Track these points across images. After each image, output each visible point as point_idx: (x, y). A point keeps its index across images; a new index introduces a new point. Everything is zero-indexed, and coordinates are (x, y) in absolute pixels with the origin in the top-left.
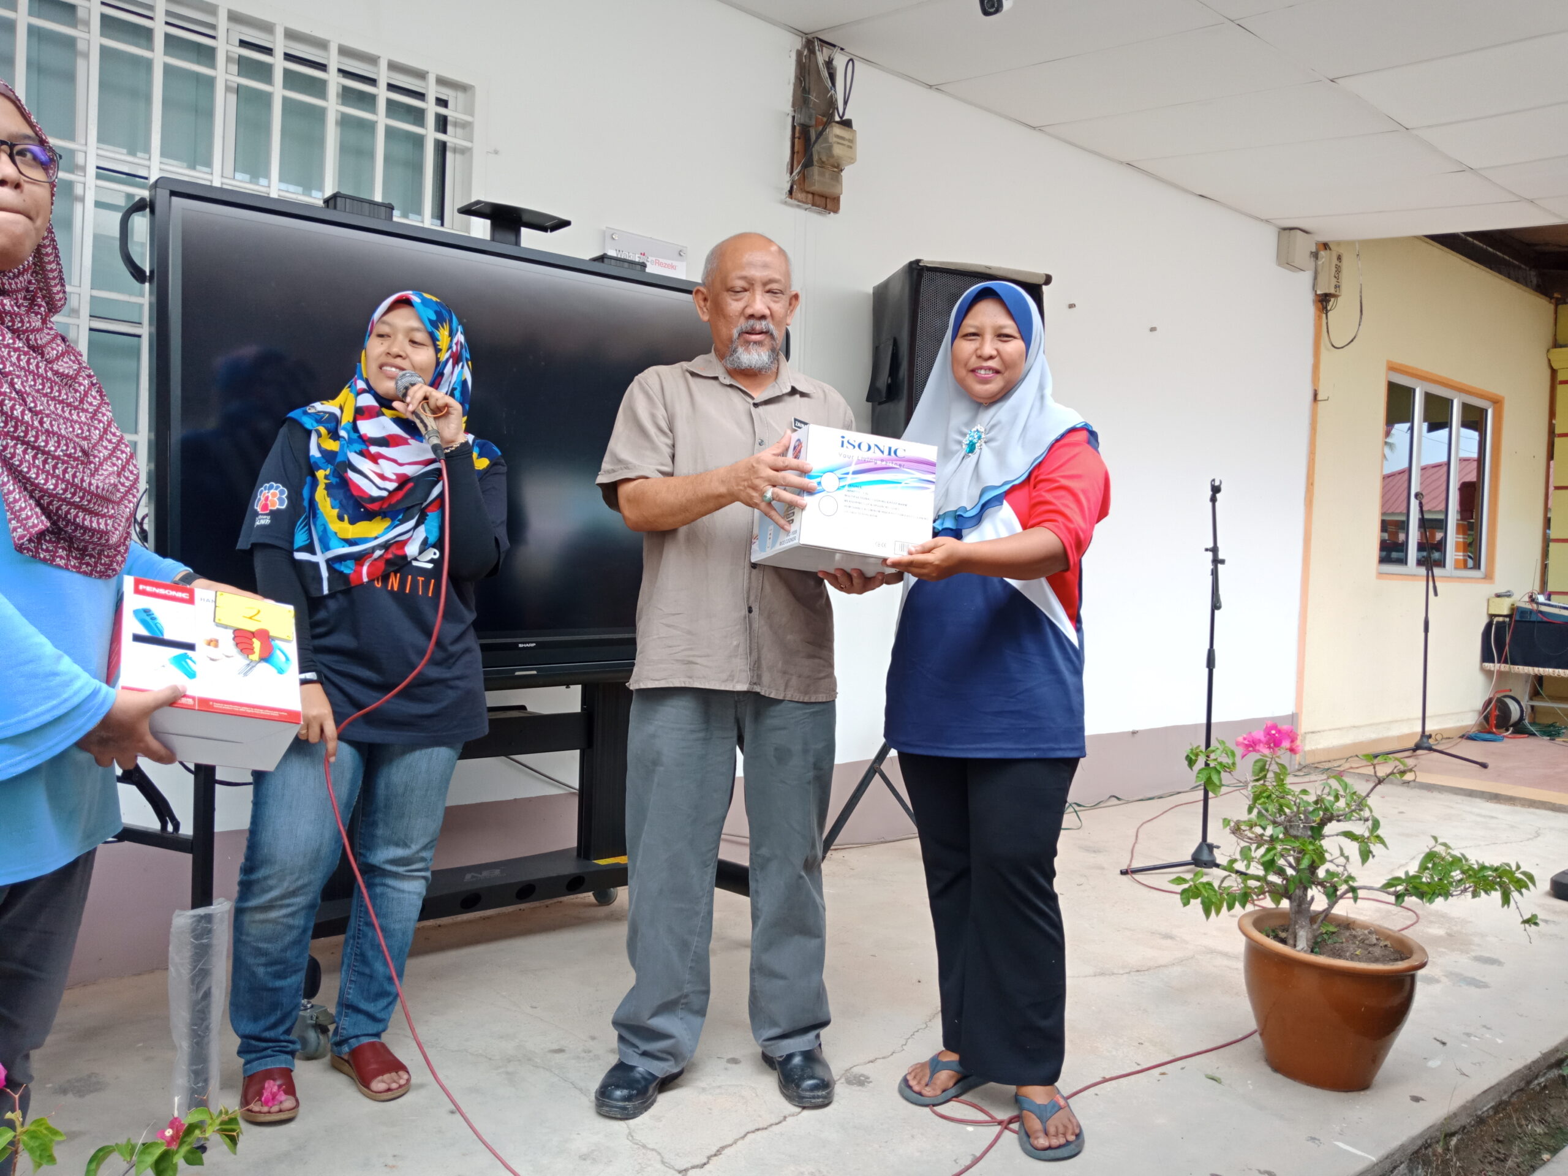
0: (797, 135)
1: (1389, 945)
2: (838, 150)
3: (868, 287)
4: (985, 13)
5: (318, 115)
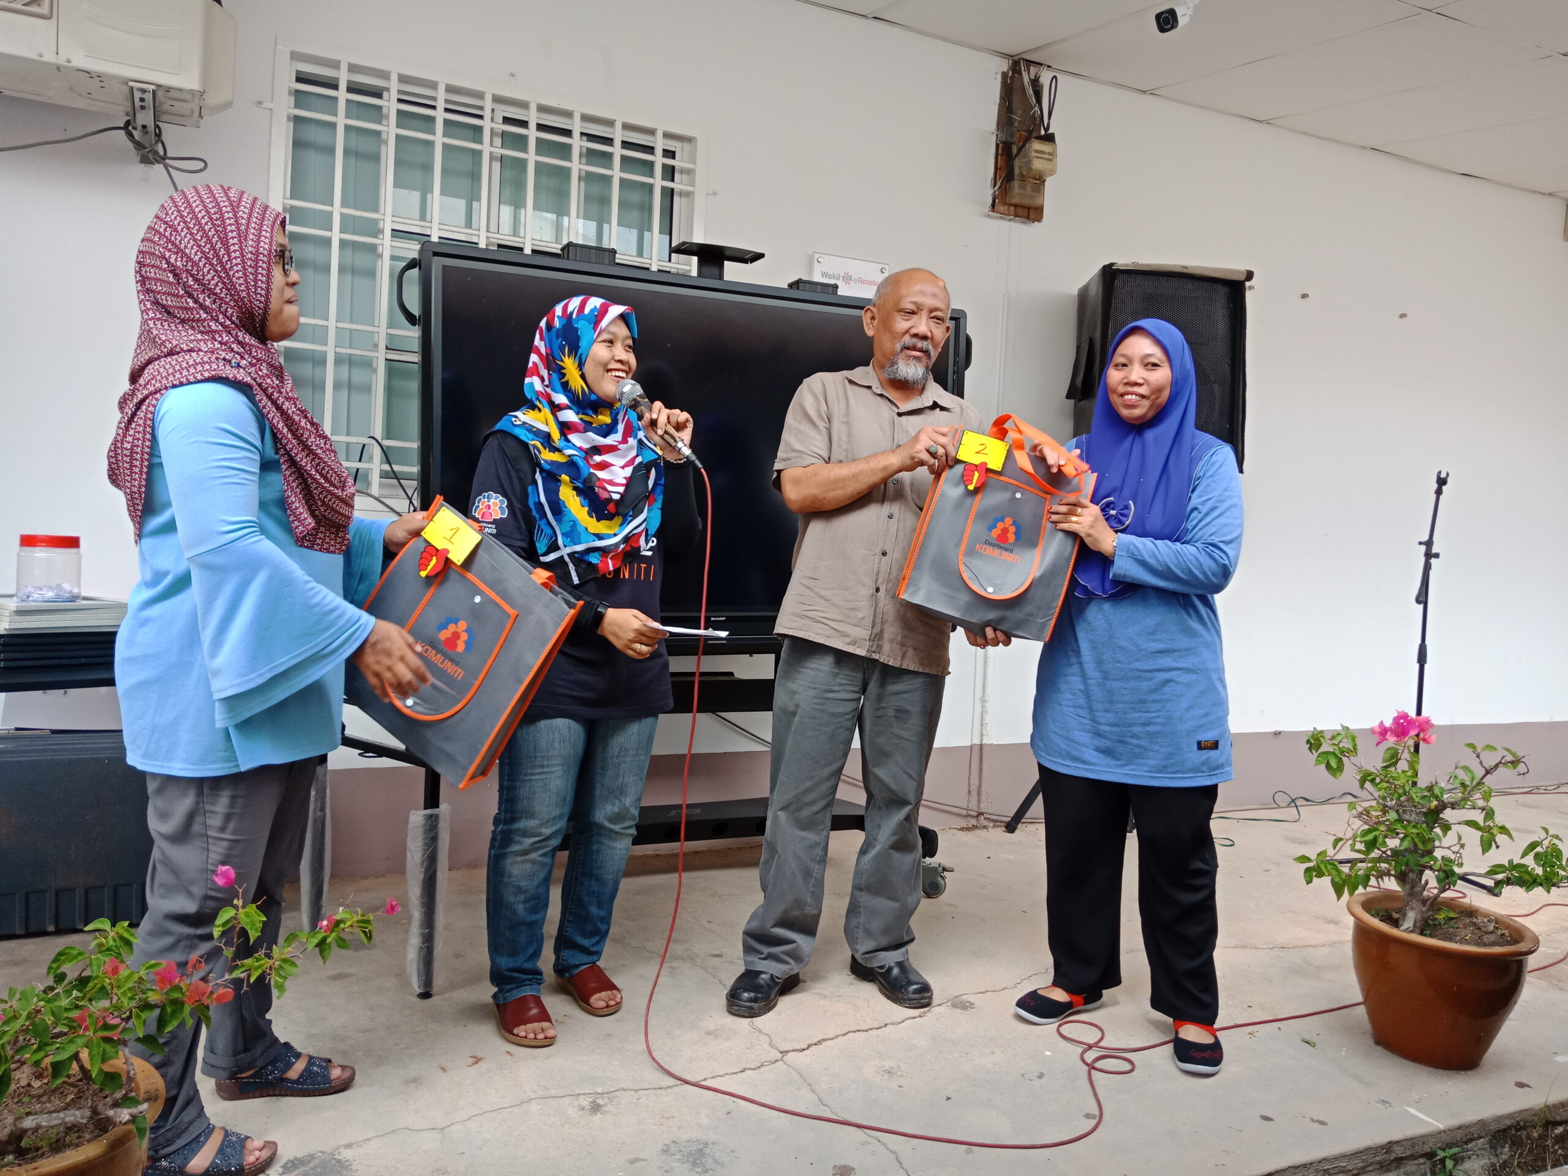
0: (1000, 152)
1: (1507, 933)
2: (1038, 164)
3: (1075, 291)
4: (1162, 30)
5: (565, 173)
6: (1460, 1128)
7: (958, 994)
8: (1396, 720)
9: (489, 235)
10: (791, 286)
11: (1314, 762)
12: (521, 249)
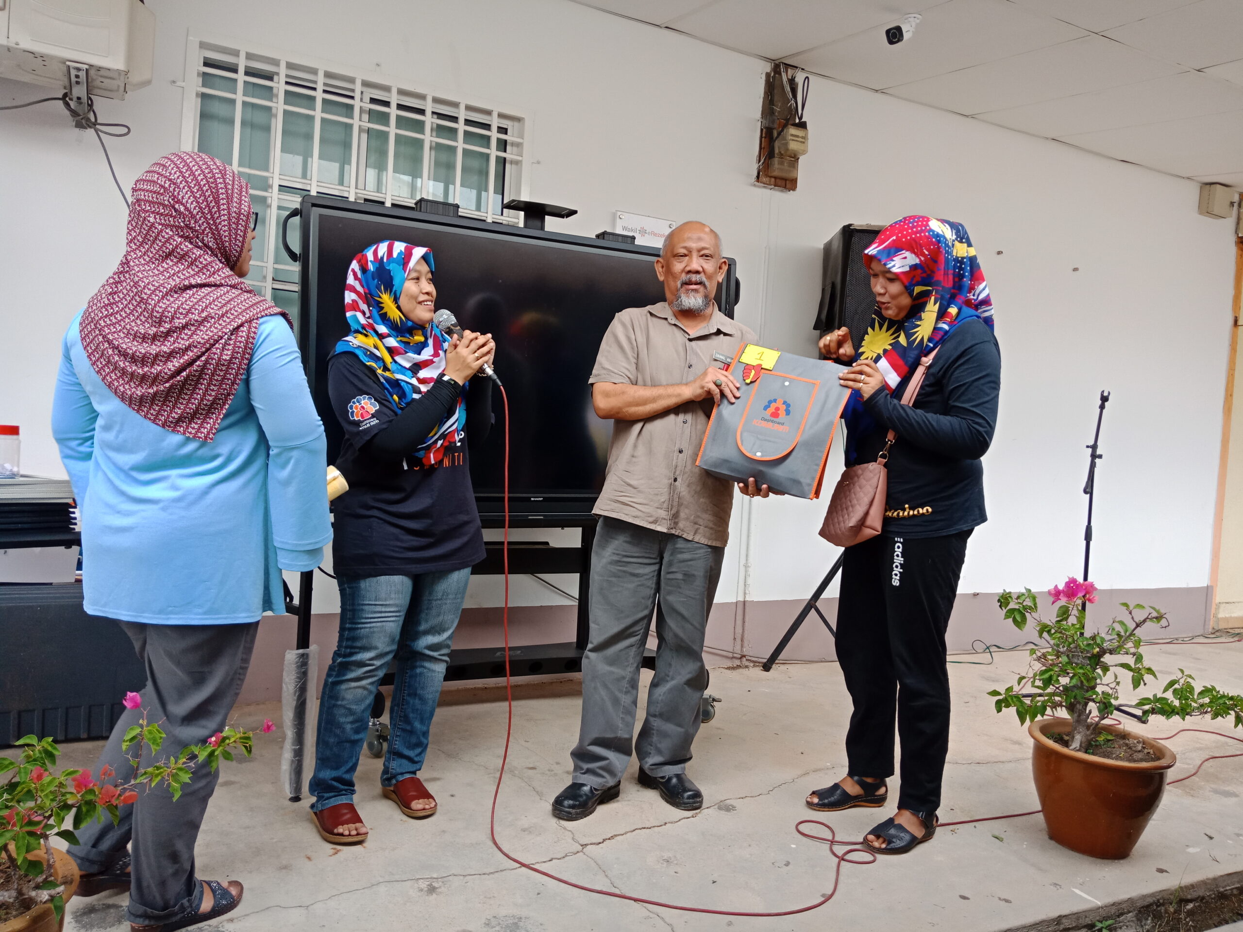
0: (764, 135)
1: (1152, 752)
2: (793, 146)
3: (821, 246)
4: (891, 42)
5: (419, 143)
6: (1114, 904)
7: (723, 799)
8: (1068, 584)
9: (358, 191)
10: (598, 236)
11: (1003, 617)
12: (383, 203)
